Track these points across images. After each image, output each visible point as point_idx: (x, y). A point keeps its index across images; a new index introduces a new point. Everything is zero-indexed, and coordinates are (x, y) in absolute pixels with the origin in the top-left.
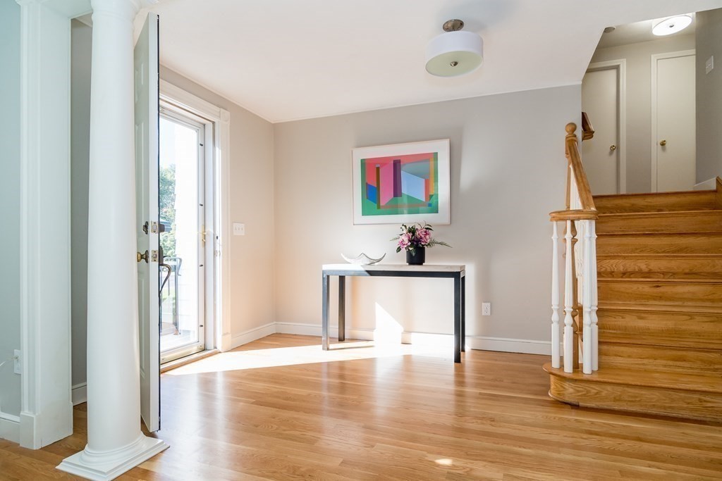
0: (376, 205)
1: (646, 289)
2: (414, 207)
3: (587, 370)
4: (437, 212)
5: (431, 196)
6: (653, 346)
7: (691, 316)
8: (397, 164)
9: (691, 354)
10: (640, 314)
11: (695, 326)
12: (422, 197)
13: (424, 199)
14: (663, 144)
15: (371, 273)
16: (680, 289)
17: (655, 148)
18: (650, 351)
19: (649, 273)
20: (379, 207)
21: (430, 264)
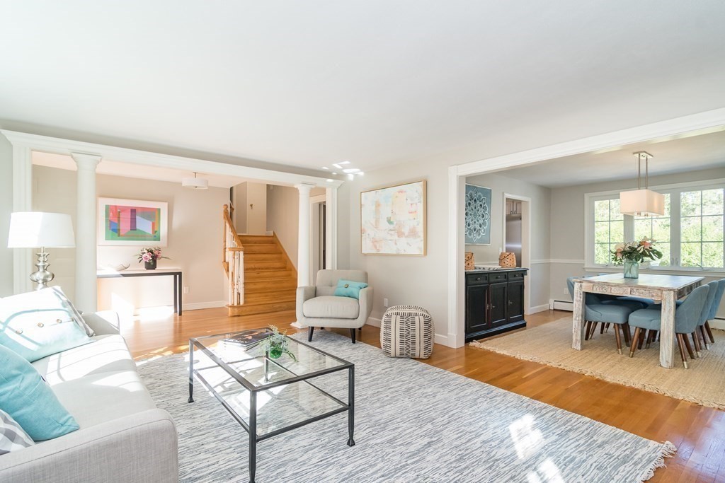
0: (117, 234)
1: (255, 275)
2: (143, 237)
3: (242, 303)
4: (159, 240)
5: (156, 232)
6: (260, 293)
7: (268, 282)
8: (133, 211)
9: (270, 294)
10: (255, 283)
11: (269, 285)
12: (150, 231)
13: (151, 233)
14: (251, 205)
15: (124, 275)
16: (265, 274)
17: (249, 207)
18: (258, 295)
19: (255, 269)
20: (119, 235)
21: (159, 268)
